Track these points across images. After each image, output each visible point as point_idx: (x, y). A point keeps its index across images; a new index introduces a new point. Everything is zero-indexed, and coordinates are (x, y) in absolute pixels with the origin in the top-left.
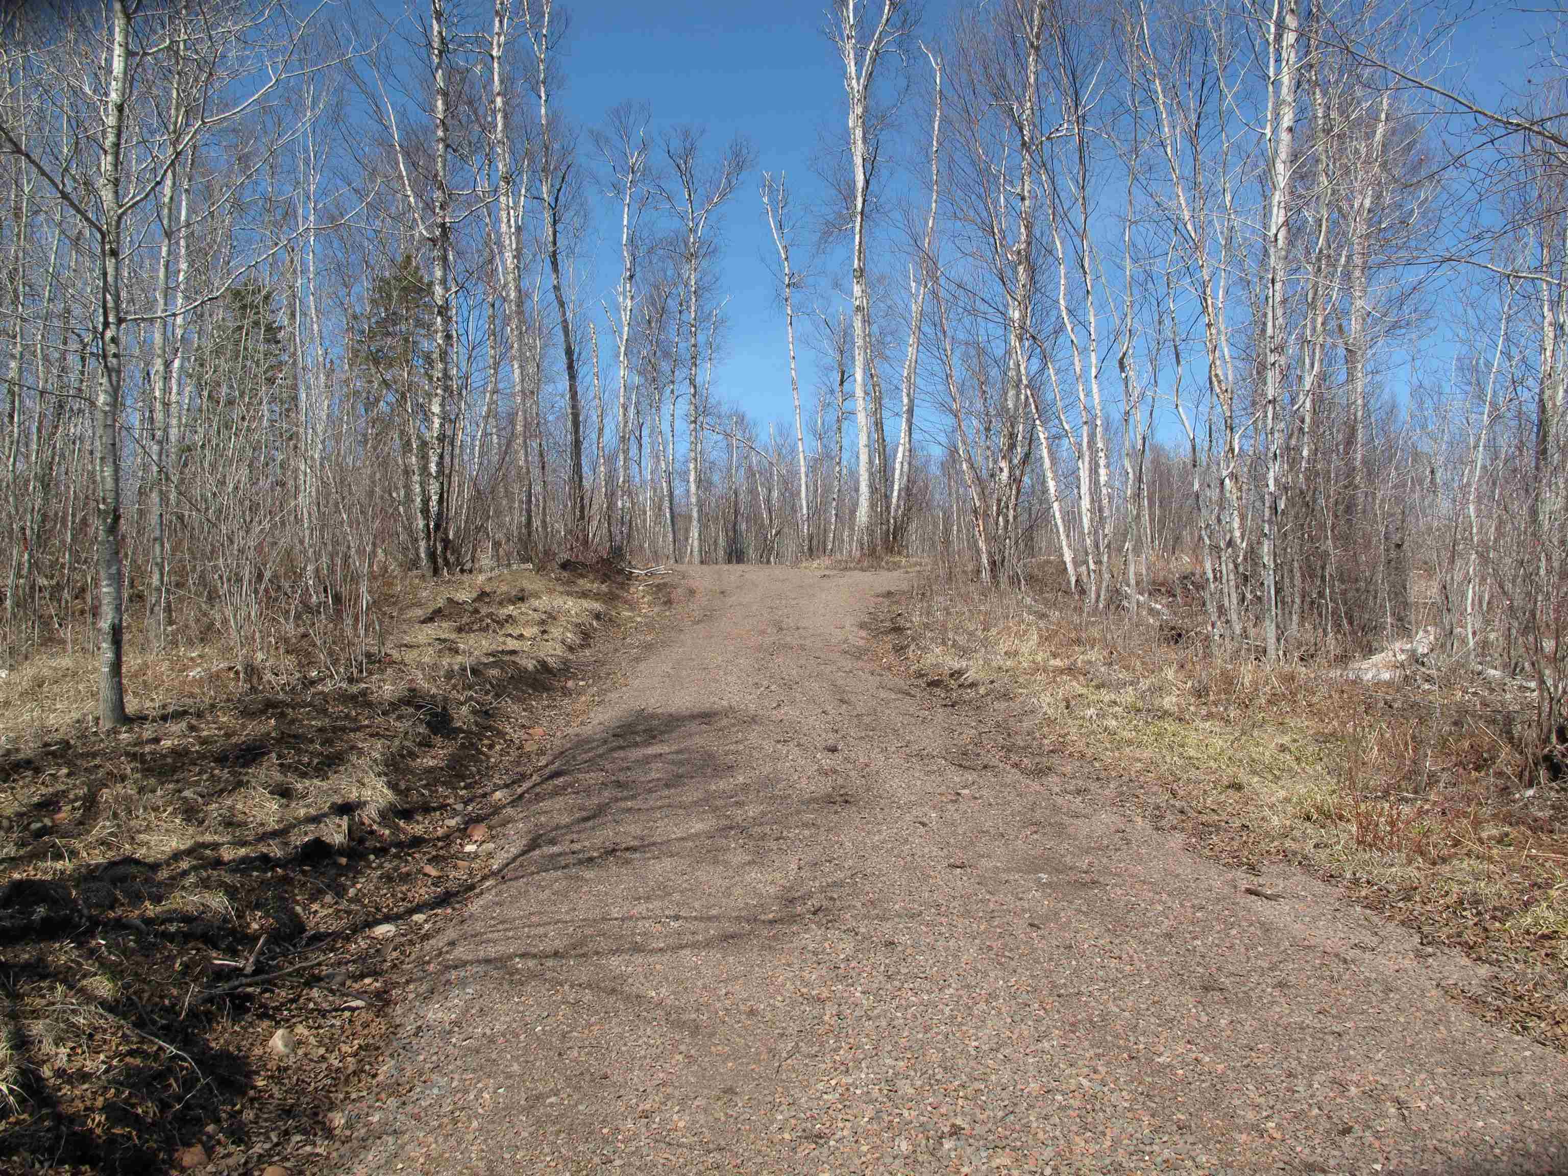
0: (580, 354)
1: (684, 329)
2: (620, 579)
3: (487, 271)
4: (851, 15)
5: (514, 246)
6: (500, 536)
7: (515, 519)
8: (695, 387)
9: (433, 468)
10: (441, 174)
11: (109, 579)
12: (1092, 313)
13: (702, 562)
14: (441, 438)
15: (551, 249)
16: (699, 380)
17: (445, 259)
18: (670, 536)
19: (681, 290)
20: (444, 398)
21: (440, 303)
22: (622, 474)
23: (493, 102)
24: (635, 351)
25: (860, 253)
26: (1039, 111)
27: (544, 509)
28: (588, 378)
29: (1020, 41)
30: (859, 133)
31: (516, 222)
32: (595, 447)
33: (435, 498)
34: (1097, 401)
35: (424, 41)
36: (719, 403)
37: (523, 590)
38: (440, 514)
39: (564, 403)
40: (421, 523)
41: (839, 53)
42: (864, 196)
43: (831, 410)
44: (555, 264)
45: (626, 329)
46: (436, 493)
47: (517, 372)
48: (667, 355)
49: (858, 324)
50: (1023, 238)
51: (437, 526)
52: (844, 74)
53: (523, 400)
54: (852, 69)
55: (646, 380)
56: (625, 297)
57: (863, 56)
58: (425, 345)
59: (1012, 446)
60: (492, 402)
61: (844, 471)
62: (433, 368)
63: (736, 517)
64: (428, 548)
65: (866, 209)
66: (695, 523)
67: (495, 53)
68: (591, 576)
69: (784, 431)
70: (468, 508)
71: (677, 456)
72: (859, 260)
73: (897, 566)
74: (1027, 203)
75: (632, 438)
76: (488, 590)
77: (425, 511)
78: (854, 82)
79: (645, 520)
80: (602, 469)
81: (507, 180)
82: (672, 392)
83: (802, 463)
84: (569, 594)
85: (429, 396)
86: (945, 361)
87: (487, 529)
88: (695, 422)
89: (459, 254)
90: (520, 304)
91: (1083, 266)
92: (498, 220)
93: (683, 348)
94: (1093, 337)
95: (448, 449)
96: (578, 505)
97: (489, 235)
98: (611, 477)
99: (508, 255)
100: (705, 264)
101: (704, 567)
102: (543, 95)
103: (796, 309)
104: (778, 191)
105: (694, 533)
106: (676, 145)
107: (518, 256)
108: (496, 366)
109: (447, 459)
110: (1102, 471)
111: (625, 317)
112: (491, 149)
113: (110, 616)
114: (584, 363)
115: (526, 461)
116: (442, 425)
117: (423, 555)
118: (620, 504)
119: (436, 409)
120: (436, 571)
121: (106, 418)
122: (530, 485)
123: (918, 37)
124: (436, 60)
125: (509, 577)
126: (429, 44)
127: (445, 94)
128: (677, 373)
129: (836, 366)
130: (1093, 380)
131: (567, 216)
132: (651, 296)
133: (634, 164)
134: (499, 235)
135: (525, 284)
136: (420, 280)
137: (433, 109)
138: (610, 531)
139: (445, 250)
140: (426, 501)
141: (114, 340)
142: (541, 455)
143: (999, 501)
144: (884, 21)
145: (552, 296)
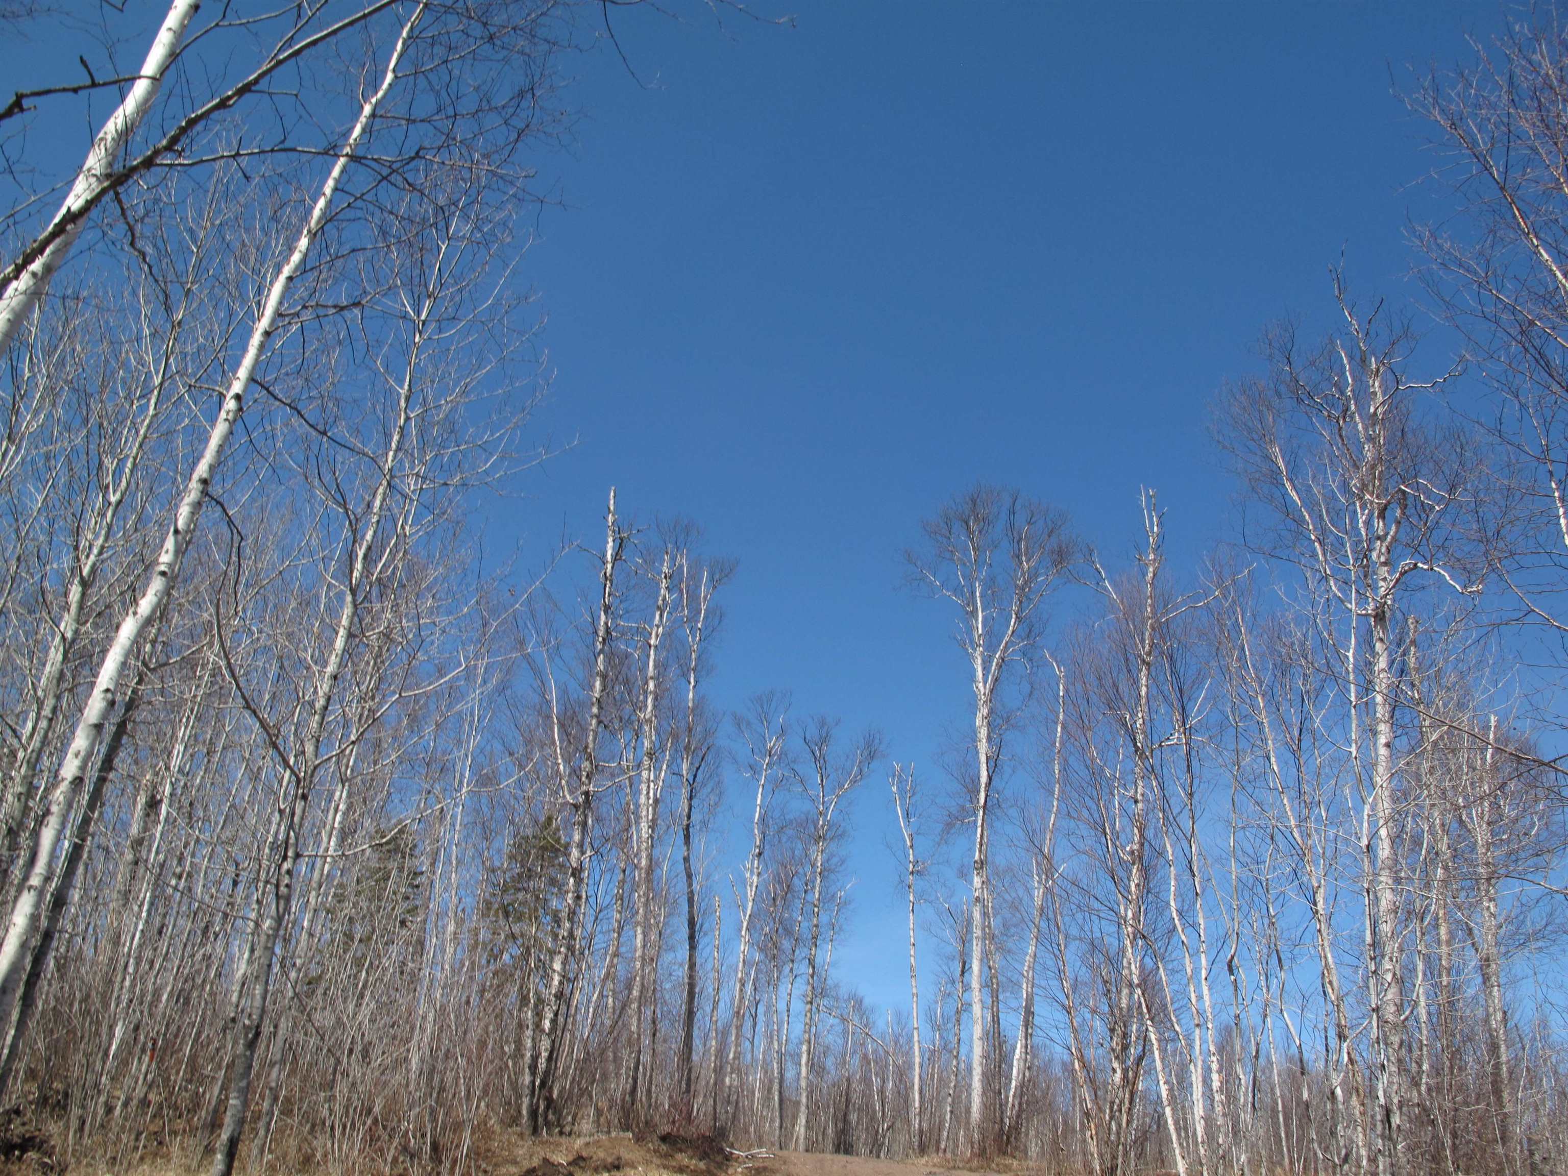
0: (701, 926)
1: (808, 907)
2: (719, 1158)
3: (623, 839)
4: (980, 626)
5: (650, 817)
6: (604, 1104)
7: (619, 1086)
8: (814, 968)
9: (547, 1025)
10: (591, 746)
11: (238, 1092)
12: (1201, 915)
13: (807, 1151)
14: (559, 996)
15: (685, 822)
16: (818, 961)
17: (584, 824)
18: (778, 1121)
19: (808, 869)
20: (566, 956)
21: (575, 865)
22: (733, 1050)
23: (647, 683)
24: (758, 926)
25: (981, 845)
26: (1150, 723)
27: (651, 1076)
28: (708, 950)
29: (1132, 658)
30: (983, 733)
31: (655, 794)
32: (707, 1019)
33: (545, 1054)
34: (1207, 1004)
35: (591, 630)
36: (837, 986)
37: (619, 1158)
38: (547, 1073)
39: (682, 973)
40: (527, 1079)
41: (970, 658)
42: (987, 791)
43: (950, 1000)
44: (687, 837)
45: (750, 904)
46: (546, 1050)
47: (640, 937)
48: (789, 932)
49: (977, 915)
50: (1136, 839)
51: (543, 1084)
52: (973, 678)
53: (643, 966)
54: (980, 674)
55: (766, 956)
56: (752, 873)
57: (991, 662)
58: (554, 903)
59: (1125, 1048)
60: (612, 965)
61: (962, 1066)
62: (559, 926)
63: (847, 1107)
64: (531, 1105)
65: (989, 804)
66: (803, 1108)
67: (652, 642)
68: (690, 1152)
69: (901, 1018)
70: (575, 1069)
71: (792, 1036)
72: (980, 851)
73: (1008, 1168)
74: (1140, 805)
75: (747, 1014)
76: (584, 1154)
77: (533, 1067)
78: (981, 685)
79: (753, 1102)
80: (714, 1043)
81: (650, 755)
82: (792, 970)
83: (917, 1053)
84: (665, 1167)
85: (552, 953)
86: (1058, 956)
87: (591, 1092)
88: (811, 1003)
89: (598, 820)
90: (650, 870)
91: (1191, 869)
92: (639, 792)
93: (804, 927)
94: (1203, 939)
95: (563, 1008)
96: (685, 1078)
97: (628, 804)
98: (721, 1052)
99: (644, 825)
100: (833, 846)
101: (809, 1155)
102: (692, 681)
103: (920, 896)
104: (907, 781)
105: (802, 1120)
106: (813, 732)
107: (653, 826)
108: (621, 928)
109: (561, 1019)
110: (1215, 1077)
111: (751, 893)
112: (640, 727)
113: (230, 1129)
114: (706, 934)
115: (638, 1027)
116: (561, 983)
117: (524, 1112)
118: (727, 1080)
119: (557, 966)
120: (535, 1131)
121: (267, 941)
122: (639, 1052)
123: (1042, 648)
124: (599, 646)
125: (607, 1143)
126: (596, 632)
127: (604, 677)
128: (797, 952)
129: (958, 956)
130: (1203, 982)
131: (703, 793)
132: (779, 874)
133: (771, 748)
134: (637, 806)
135: (656, 852)
136: (558, 841)
137: (592, 687)
138: (715, 1109)
139: (586, 816)
140: (535, 1058)
141: (289, 872)
142: (654, 1022)
143: (1112, 1103)
144: (1010, 632)
145: (681, 867)
